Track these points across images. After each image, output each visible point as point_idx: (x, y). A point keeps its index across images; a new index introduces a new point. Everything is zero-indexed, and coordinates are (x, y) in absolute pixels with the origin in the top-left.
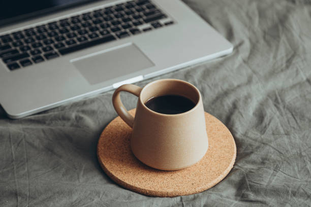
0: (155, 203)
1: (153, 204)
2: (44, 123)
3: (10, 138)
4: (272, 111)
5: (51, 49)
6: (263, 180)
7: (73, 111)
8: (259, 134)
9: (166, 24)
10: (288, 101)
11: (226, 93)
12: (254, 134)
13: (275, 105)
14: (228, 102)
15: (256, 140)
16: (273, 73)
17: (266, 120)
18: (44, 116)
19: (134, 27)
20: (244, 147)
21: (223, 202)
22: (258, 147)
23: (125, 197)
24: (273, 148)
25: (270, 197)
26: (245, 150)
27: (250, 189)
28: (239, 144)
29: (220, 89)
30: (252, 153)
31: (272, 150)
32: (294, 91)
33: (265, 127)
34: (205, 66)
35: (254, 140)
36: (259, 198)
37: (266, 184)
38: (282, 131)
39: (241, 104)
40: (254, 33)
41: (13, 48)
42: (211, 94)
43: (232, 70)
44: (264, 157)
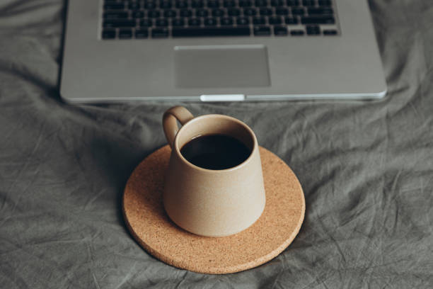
0: (150, 268)
1: (146, 269)
4: (375, 198)
5: (166, 24)
7: (134, 116)
8: (338, 224)
10: (404, 190)
11: (332, 154)
12: (332, 222)
13: (384, 192)
14: (329, 166)
15: (326, 230)
16: (411, 146)
17: (359, 208)
19: (283, 25)
20: (307, 234)
22: (322, 241)
23: (123, 247)
24: (339, 250)
26: (306, 239)
29: (329, 145)
30: (310, 245)
31: (336, 251)
32: (422, 180)
33: (352, 216)
34: (333, 106)
35: (324, 229)
38: (368, 230)
39: (342, 174)
41: (125, 10)
42: (314, 148)
43: (361, 124)
44: (321, 257)
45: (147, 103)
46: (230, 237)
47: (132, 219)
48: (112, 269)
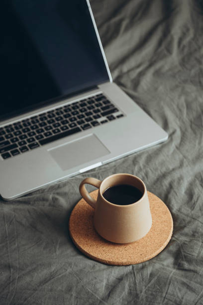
0: (113, 272)
1: (111, 273)
2: (29, 204)
3: (4, 218)
4: (199, 190)
5: (34, 140)
6: (194, 252)
7: (50, 194)
8: (190, 210)
9: (118, 117)
11: (164, 176)
12: (186, 210)
13: (201, 185)
14: (166, 182)
15: (187, 216)
16: (199, 158)
17: (195, 198)
18: (29, 198)
19: (94, 120)
20: (179, 221)
21: (164, 271)
22: (189, 222)
23: (90, 266)
24: (200, 222)
25: (200, 266)
26: (180, 224)
27: (184, 259)
28: (175, 218)
29: (159, 172)
30: (185, 226)
31: (200, 224)
33: (194, 204)
34: (147, 152)
35: (186, 215)
36: (192, 268)
37: (196, 255)
39: (175, 184)
40: (183, 122)
41: (6, 140)
42: (153, 176)
43: (168, 156)
44: (195, 230)
45: (53, 185)
46: (143, 238)
47: (86, 249)
48: (94, 280)
